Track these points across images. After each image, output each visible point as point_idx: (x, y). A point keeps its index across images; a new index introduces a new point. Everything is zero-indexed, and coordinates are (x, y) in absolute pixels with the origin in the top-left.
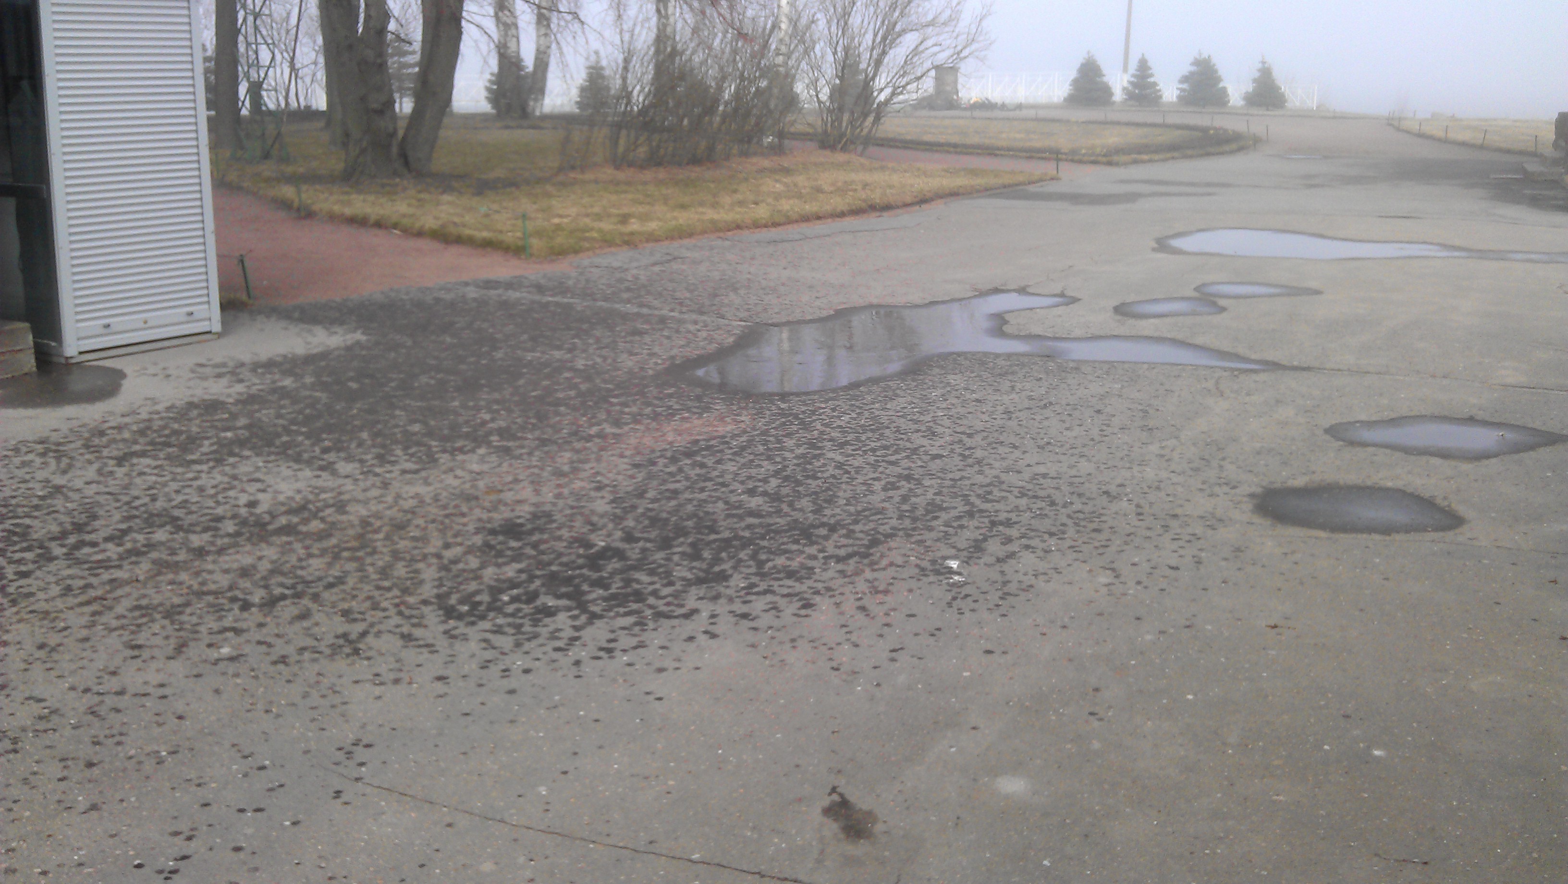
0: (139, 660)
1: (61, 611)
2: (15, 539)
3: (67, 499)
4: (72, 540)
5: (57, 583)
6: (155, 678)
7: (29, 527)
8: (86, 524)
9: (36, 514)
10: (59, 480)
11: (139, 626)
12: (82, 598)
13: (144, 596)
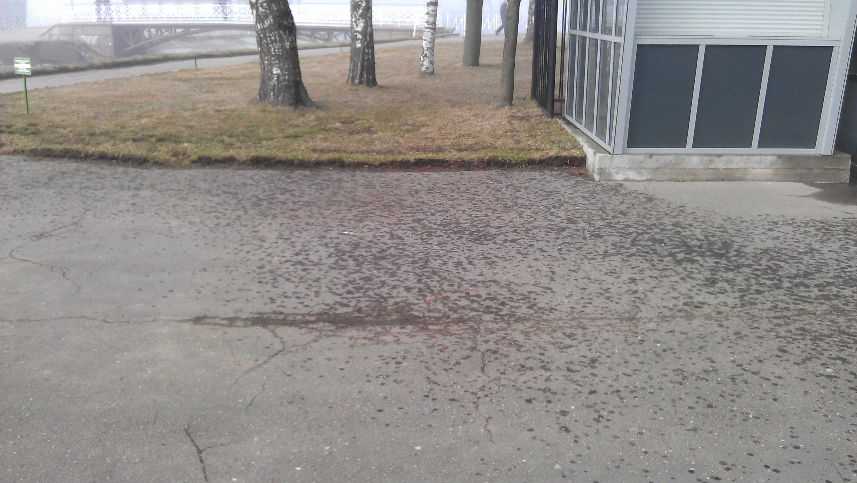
0: (779, 359)
1: (762, 318)
2: (769, 272)
3: (813, 257)
4: (797, 281)
5: (772, 302)
6: (779, 371)
7: (781, 267)
8: (811, 274)
9: (790, 261)
10: (816, 246)
11: (794, 340)
12: (777, 314)
13: (810, 324)
